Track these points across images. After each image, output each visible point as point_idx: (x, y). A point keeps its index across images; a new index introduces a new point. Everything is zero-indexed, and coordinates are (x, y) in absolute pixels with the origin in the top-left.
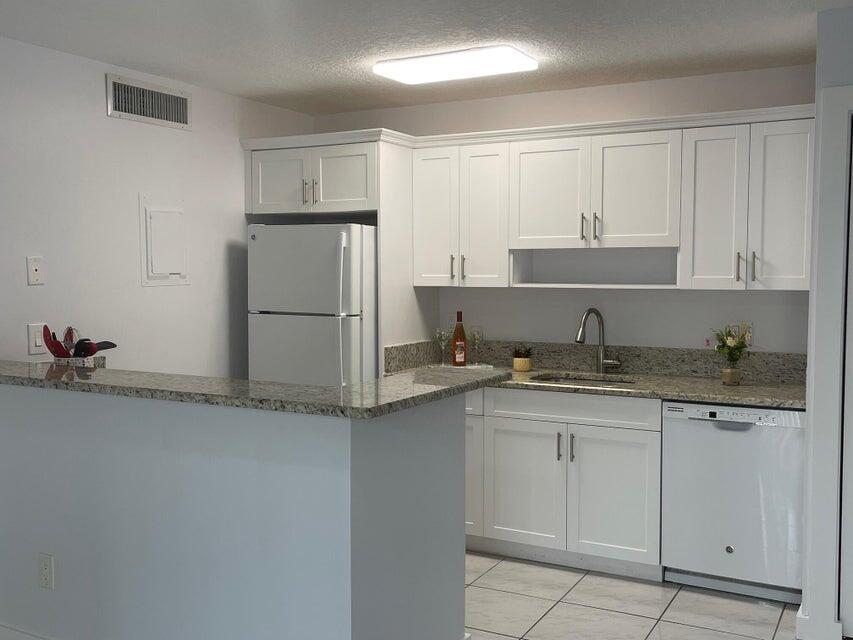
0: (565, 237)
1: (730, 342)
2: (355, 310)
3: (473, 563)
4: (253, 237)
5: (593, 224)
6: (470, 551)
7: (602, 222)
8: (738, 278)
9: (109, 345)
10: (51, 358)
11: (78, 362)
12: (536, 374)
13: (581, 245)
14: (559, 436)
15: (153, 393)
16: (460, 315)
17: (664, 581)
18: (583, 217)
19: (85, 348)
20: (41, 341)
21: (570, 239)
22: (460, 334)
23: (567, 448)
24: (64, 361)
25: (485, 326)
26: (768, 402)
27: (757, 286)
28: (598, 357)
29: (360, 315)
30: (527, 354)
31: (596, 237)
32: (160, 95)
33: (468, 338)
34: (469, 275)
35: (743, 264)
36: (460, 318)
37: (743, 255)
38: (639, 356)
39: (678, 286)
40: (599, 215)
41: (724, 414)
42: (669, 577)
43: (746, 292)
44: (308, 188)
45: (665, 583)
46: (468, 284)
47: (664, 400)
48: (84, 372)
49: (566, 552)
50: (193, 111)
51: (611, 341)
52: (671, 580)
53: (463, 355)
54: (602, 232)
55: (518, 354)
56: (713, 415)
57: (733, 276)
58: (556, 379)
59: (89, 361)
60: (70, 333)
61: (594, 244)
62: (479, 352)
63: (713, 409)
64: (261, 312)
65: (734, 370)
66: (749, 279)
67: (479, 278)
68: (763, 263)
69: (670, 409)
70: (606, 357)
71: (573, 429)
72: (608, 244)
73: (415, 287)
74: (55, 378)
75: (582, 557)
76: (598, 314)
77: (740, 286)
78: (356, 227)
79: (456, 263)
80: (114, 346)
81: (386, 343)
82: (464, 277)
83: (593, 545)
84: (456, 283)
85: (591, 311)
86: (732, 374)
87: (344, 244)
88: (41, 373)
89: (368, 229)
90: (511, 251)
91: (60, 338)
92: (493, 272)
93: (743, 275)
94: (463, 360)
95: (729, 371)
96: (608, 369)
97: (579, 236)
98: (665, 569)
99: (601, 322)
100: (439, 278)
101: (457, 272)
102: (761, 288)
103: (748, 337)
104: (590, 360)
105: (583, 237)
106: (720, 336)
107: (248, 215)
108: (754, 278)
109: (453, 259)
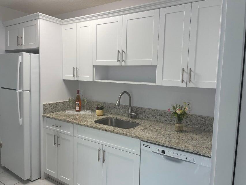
1: (178, 111)
2: (27, 89)
5: (122, 55)
7: (126, 54)
8: (183, 81)
13: (118, 64)
14: (99, 150)
16: (78, 91)
18: (118, 52)
21: (113, 61)
22: (78, 99)
23: (102, 156)
27: (191, 85)
29: (30, 91)
30: (101, 109)
31: (123, 60)
33: (82, 99)
34: (80, 76)
35: (185, 74)
36: (78, 93)
37: (185, 70)
38: (144, 112)
39: (156, 84)
40: (125, 51)
41: (169, 152)
43: (187, 88)
46: (80, 80)
47: (142, 141)
53: (79, 107)
54: (126, 59)
55: (98, 108)
56: (163, 152)
57: (180, 80)
61: (123, 64)
63: (164, 149)
64: (2, 88)
65: (180, 125)
66: (188, 82)
68: (195, 74)
69: (144, 145)
70: (131, 112)
71: (105, 148)
72: (129, 64)
73: (64, 80)
76: (128, 94)
77: (184, 85)
81: (44, 102)
82: (78, 76)
84: (76, 79)
85: (124, 93)
86: (179, 127)
87: (20, 61)
90: (94, 66)
92: (87, 75)
93: (185, 79)
94: (79, 109)
95: (177, 125)
99: (130, 97)
101: (75, 74)
102: (193, 86)
103: (187, 110)
104: (127, 111)
105: (118, 60)
106: (174, 108)
107: (6, 51)
108: (190, 81)
109: (74, 69)
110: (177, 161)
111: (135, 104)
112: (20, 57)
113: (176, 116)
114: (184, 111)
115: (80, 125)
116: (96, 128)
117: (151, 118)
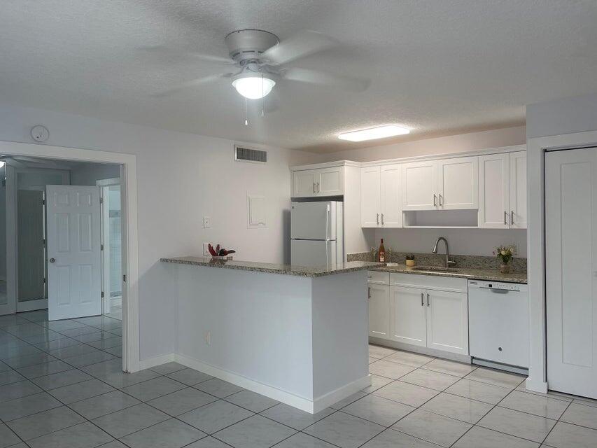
0: (427, 205)
1: (503, 253)
2: (333, 238)
3: (373, 349)
4: (293, 208)
5: (439, 199)
6: (370, 344)
7: (443, 198)
8: (506, 223)
9: (233, 252)
10: (211, 257)
11: (221, 258)
12: (416, 267)
13: (435, 208)
14: (423, 295)
15: (242, 268)
16: (382, 240)
17: (472, 363)
18: (435, 196)
19: (223, 253)
20: (208, 250)
21: (428, 206)
22: (382, 249)
23: (426, 300)
24: (216, 257)
25: (394, 245)
26: (516, 280)
27: (514, 227)
28: (445, 260)
29: (336, 240)
30: (412, 258)
31: (440, 205)
32: (255, 151)
33: (386, 250)
34: (385, 223)
35: (507, 217)
36: (382, 242)
37: (507, 212)
38: (465, 259)
39: (478, 227)
40: (442, 195)
41: (496, 285)
42: (475, 361)
43: (510, 230)
44: (315, 186)
45: (472, 364)
46: (385, 227)
47: (468, 279)
48: (222, 262)
49: (427, 348)
50: (268, 157)
51: (452, 253)
52: (475, 363)
53: (383, 258)
54: (443, 203)
55: (408, 258)
56: (491, 286)
57: (503, 222)
58: (426, 270)
59: (225, 257)
60: (218, 246)
61: (440, 208)
62: (392, 257)
63: (491, 283)
64: (296, 239)
65: (506, 266)
66: (511, 224)
67: (389, 224)
68: (517, 216)
69: (472, 283)
70: (449, 260)
71: (428, 292)
72: (445, 209)
73: (362, 228)
74: (212, 263)
75: (435, 351)
76: (444, 240)
77: (507, 227)
78: (333, 203)
79: (380, 217)
80: (235, 252)
81: (348, 252)
82: (383, 223)
83: (438, 345)
84: (380, 226)
85: (440, 239)
86: (505, 268)
87: (328, 210)
88: (208, 261)
89: (339, 203)
90: (404, 212)
91: (215, 249)
92: (395, 221)
93: (508, 221)
94: (384, 260)
95: (503, 266)
96: (450, 265)
97: (433, 204)
98: (473, 358)
99: (447, 244)
100: (372, 224)
101: (380, 221)
102: (517, 228)
103: (512, 251)
104: (442, 261)
105: (435, 205)
106: (499, 250)
107: (292, 198)
108: (513, 223)
109: (378, 215)
110: (505, 291)
111: (453, 252)
112: (328, 206)
113: (501, 257)
114: (510, 252)
115: (399, 272)
116: (414, 273)
117: (473, 265)
